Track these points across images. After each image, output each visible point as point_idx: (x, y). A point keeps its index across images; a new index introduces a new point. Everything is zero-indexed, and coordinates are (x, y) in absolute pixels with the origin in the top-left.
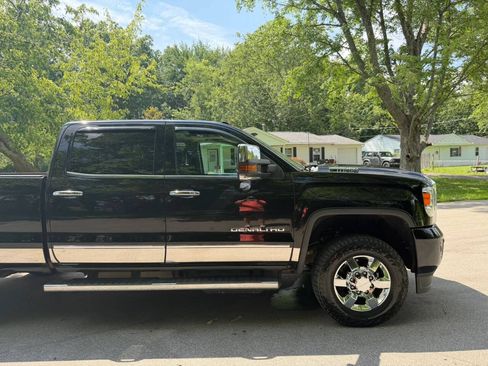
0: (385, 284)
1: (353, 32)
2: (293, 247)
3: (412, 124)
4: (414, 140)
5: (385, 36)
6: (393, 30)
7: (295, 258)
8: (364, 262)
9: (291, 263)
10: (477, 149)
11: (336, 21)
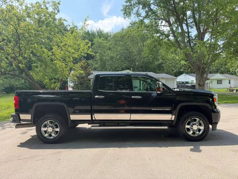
0: (202, 128)
1: (174, 29)
2: (172, 115)
3: (201, 70)
4: (202, 77)
5: (188, 30)
6: (192, 27)
7: (173, 119)
8: (195, 120)
9: (171, 121)
10: (230, 81)
11: (167, 24)
